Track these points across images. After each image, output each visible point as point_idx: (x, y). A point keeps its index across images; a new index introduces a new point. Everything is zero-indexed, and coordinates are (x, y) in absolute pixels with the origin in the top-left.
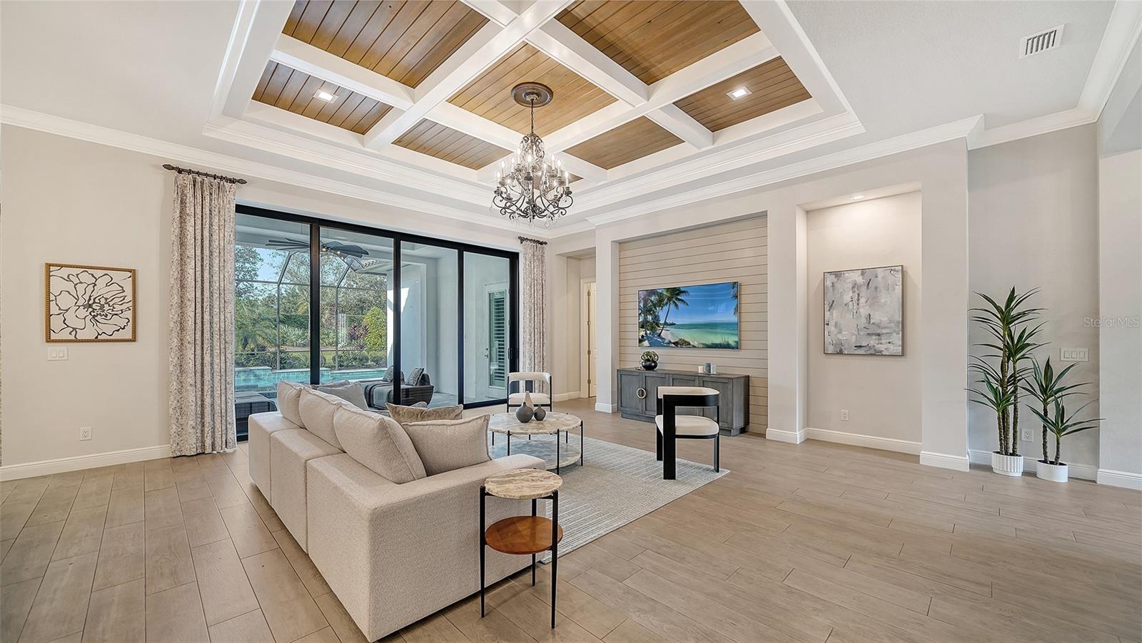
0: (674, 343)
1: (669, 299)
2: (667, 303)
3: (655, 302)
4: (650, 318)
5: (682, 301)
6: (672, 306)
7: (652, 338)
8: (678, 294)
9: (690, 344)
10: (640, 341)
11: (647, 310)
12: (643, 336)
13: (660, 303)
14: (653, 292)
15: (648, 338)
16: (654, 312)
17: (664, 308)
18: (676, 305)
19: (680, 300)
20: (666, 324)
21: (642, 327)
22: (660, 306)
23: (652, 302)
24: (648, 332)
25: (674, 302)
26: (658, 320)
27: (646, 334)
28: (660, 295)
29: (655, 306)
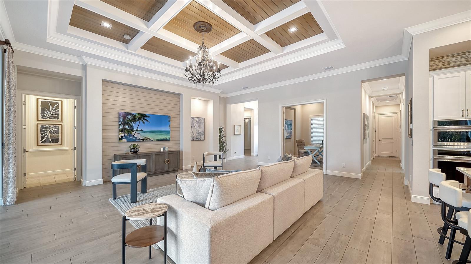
0: (142, 139)
1: (140, 119)
2: (138, 120)
3: (131, 119)
4: (127, 127)
5: (147, 120)
6: (141, 122)
7: (128, 137)
8: (145, 117)
9: (150, 140)
10: (120, 139)
11: (125, 123)
12: (122, 137)
13: (134, 119)
14: (130, 114)
15: (126, 137)
16: (130, 124)
17: (136, 123)
18: (143, 122)
19: (145, 120)
20: (137, 130)
21: (122, 131)
22: (133, 121)
23: (129, 119)
24: (126, 134)
25: (142, 120)
26: (133, 128)
27: (124, 135)
28: (134, 116)
29: (131, 121)
